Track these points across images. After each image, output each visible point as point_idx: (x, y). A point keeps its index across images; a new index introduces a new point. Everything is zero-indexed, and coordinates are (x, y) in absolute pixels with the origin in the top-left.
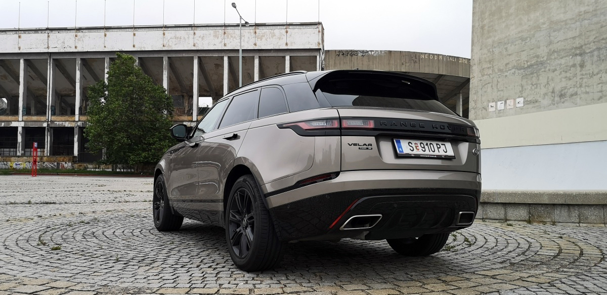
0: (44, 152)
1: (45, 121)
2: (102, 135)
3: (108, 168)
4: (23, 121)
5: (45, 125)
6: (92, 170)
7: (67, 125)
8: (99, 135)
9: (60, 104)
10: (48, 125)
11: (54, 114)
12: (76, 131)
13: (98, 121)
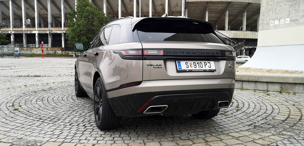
0: (48, 45)
1: (48, 31)
2: (75, 37)
3: (79, 54)
4: (38, 30)
5: (48, 32)
6: (71, 54)
7: (58, 32)
8: (74, 38)
9: (55, 22)
10: (49, 32)
11: (52, 27)
12: (63, 35)
13: (73, 30)
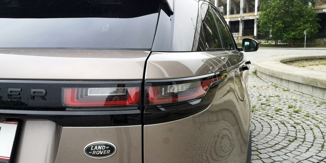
0: (239, 34)
1: (240, 17)
2: (267, 23)
3: (273, 43)
4: (229, 18)
5: (239, 19)
6: (264, 44)
7: (251, 18)
8: (266, 23)
9: (249, 6)
10: (241, 19)
11: (245, 12)
12: (255, 21)
13: (265, 14)
